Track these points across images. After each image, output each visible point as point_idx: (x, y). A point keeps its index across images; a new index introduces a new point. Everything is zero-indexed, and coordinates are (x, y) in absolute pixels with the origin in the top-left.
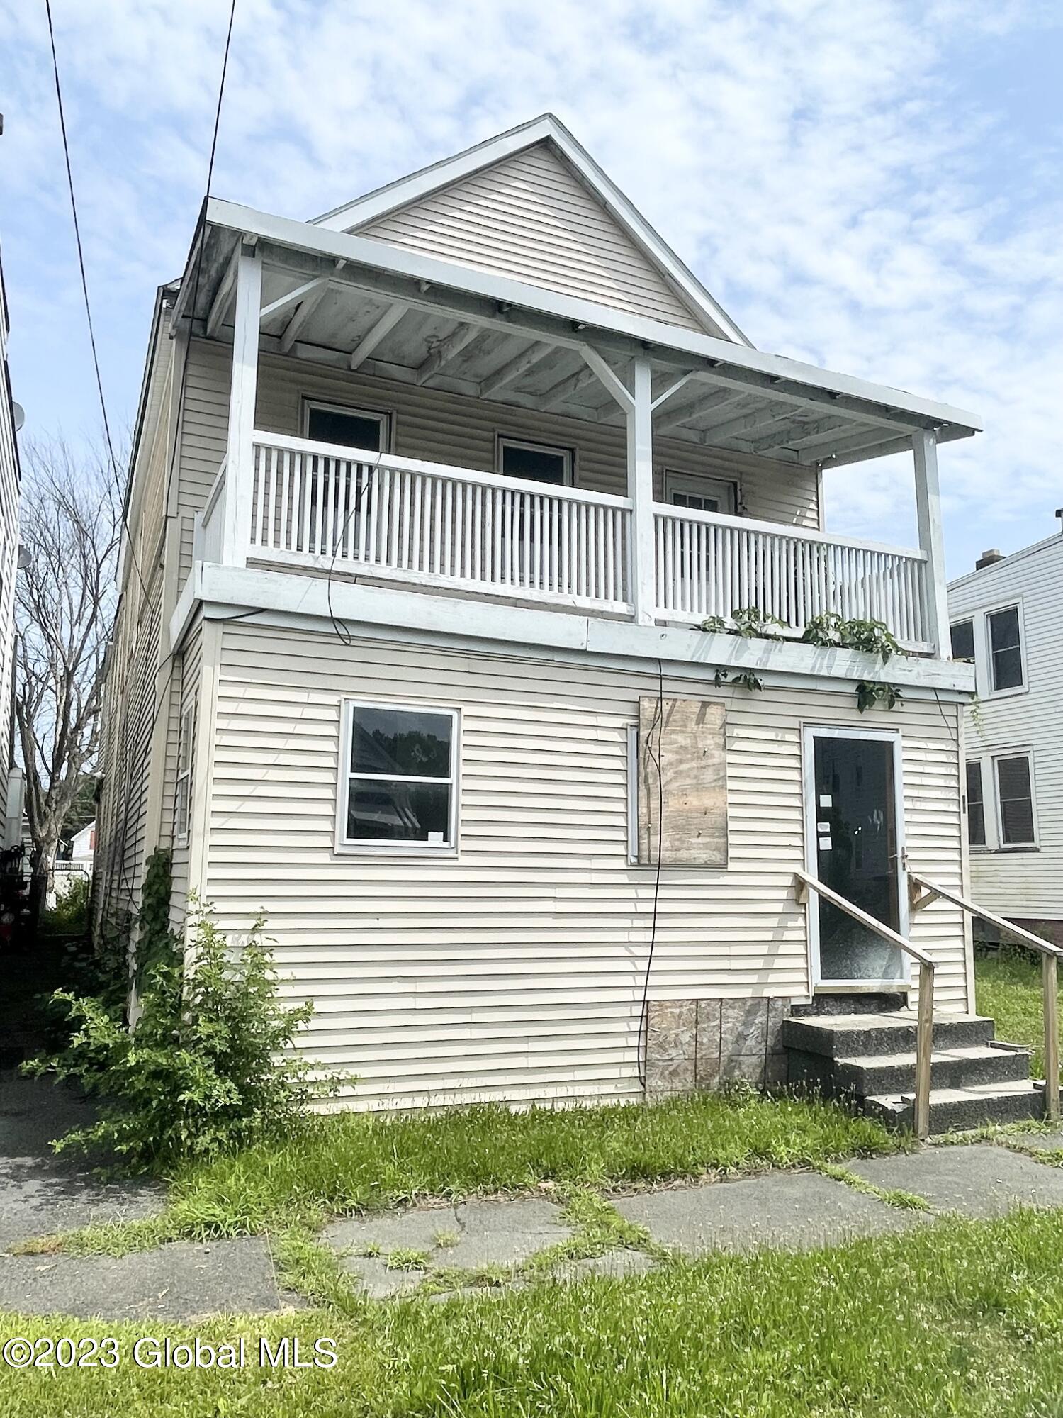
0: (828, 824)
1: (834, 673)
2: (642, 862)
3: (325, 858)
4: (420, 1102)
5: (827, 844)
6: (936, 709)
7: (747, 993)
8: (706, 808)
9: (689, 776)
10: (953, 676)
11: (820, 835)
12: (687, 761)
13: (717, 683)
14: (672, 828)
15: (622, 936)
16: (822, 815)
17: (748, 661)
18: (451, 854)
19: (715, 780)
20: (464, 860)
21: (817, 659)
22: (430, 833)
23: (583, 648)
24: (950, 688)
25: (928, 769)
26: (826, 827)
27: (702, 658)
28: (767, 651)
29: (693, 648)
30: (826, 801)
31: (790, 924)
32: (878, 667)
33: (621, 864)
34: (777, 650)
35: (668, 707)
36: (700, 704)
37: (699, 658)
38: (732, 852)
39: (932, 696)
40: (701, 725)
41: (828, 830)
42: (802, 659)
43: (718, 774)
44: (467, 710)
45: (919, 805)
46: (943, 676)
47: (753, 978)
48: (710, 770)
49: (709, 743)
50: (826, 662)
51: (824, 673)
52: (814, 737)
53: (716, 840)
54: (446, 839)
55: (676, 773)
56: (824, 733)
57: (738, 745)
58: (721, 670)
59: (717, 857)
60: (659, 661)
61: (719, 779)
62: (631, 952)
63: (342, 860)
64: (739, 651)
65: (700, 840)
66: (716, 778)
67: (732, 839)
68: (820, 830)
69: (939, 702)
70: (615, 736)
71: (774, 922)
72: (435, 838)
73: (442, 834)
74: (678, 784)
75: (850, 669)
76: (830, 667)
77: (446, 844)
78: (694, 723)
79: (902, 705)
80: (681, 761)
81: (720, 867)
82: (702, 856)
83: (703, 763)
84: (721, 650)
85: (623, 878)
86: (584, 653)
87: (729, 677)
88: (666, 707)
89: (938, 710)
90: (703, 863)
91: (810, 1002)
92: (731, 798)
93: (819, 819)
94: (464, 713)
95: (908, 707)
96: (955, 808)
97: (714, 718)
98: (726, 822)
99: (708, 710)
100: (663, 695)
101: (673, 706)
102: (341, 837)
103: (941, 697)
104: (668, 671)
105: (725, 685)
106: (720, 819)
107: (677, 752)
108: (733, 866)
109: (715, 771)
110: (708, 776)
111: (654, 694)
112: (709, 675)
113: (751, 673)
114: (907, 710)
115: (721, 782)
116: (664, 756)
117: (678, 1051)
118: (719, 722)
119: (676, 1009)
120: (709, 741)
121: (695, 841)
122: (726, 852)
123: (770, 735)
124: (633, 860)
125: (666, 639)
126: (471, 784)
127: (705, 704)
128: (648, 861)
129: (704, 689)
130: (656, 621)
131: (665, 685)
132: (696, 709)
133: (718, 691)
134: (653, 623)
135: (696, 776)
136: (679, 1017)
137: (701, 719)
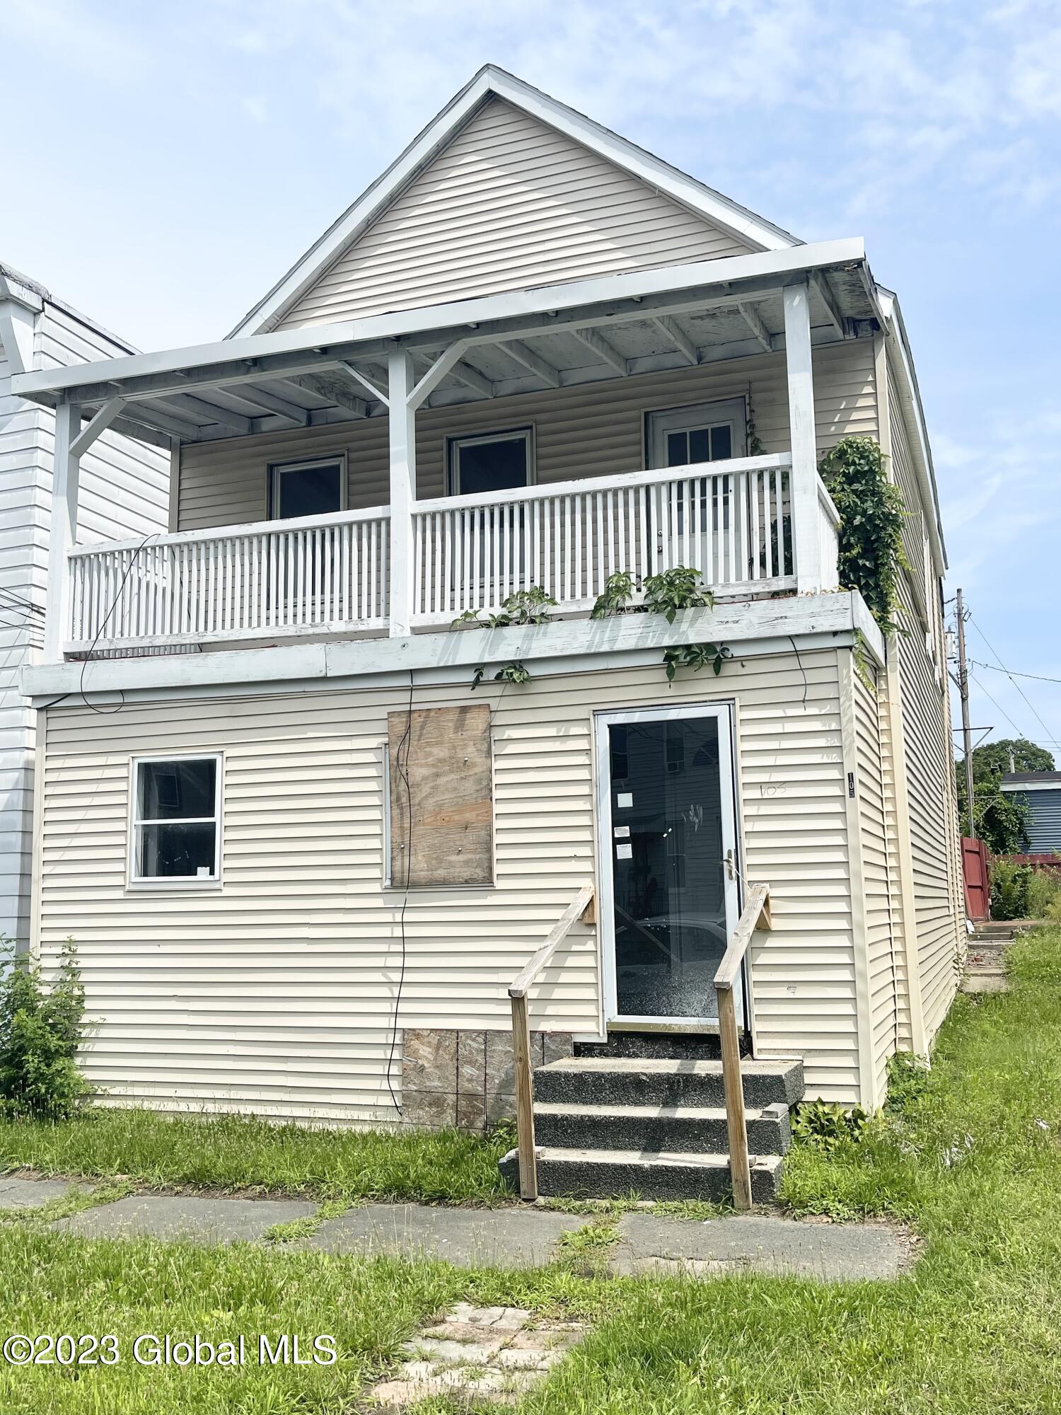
0: (627, 828)
1: (619, 647)
2: (395, 884)
3: (119, 894)
5: (626, 852)
6: (792, 663)
8: (468, 822)
9: (447, 789)
10: (813, 615)
11: (616, 842)
12: (445, 774)
13: (476, 683)
14: (429, 847)
15: (379, 962)
16: (619, 817)
17: (506, 654)
18: (217, 886)
19: (477, 791)
20: (228, 891)
21: (595, 633)
22: (199, 868)
23: (322, 675)
24: (807, 632)
25: (786, 744)
26: (624, 831)
27: (451, 660)
28: (528, 637)
29: (439, 652)
30: (626, 800)
31: (574, 948)
32: (685, 626)
33: (376, 888)
34: (540, 635)
35: (420, 720)
36: (458, 710)
37: (447, 660)
38: (498, 869)
39: (787, 647)
40: (460, 734)
41: (628, 835)
42: (575, 638)
43: (481, 784)
44: (230, 752)
45: (770, 793)
48: (471, 780)
49: (471, 753)
51: (605, 648)
52: (609, 726)
53: (478, 856)
54: (212, 873)
55: (432, 788)
56: (620, 719)
58: (479, 668)
59: (480, 873)
60: (412, 673)
61: (481, 789)
62: (387, 977)
63: (135, 894)
64: (493, 646)
65: (461, 858)
66: (478, 788)
67: (497, 854)
68: (616, 836)
69: (797, 654)
70: (370, 757)
72: (203, 872)
73: (208, 868)
74: (434, 800)
75: (642, 637)
76: (613, 640)
77: (211, 878)
78: (452, 731)
79: (743, 666)
80: (437, 775)
81: (482, 883)
83: (463, 774)
84: (472, 648)
85: (378, 902)
86: (324, 679)
87: (490, 675)
88: (417, 720)
89: (807, 662)
90: (466, 882)
91: (605, 1040)
92: (497, 809)
93: (616, 823)
94: (226, 755)
95: (751, 667)
96: (836, 791)
97: (476, 722)
98: (490, 836)
99: (468, 715)
100: (414, 707)
101: (427, 717)
102: (133, 876)
103: (801, 645)
104: (420, 680)
105: (488, 683)
106: (483, 833)
107: (433, 765)
108: (499, 884)
109: (479, 781)
110: (469, 787)
111: (407, 708)
112: (470, 677)
113: (518, 665)
114: (744, 671)
115: (484, 793)
116: (418, 772)
117: (437, 1083)
118: (482, 726)
119: (434, 1039)
120: (471, 749)
121: (453, 858)
122: (491, 869)
123: (551, 731)
124: (388, 883)
125: (407, 650)
126: (230, 821)
127: (464, 710)
128: (402, 883)
129: (466, 692)
130: (413, 629)
131: (418, 696)
132: (453, 716)
133: (480, 691)
134: (408, 633)
135: (455, 789)
136: (438, 1047)
137: (460, 726)
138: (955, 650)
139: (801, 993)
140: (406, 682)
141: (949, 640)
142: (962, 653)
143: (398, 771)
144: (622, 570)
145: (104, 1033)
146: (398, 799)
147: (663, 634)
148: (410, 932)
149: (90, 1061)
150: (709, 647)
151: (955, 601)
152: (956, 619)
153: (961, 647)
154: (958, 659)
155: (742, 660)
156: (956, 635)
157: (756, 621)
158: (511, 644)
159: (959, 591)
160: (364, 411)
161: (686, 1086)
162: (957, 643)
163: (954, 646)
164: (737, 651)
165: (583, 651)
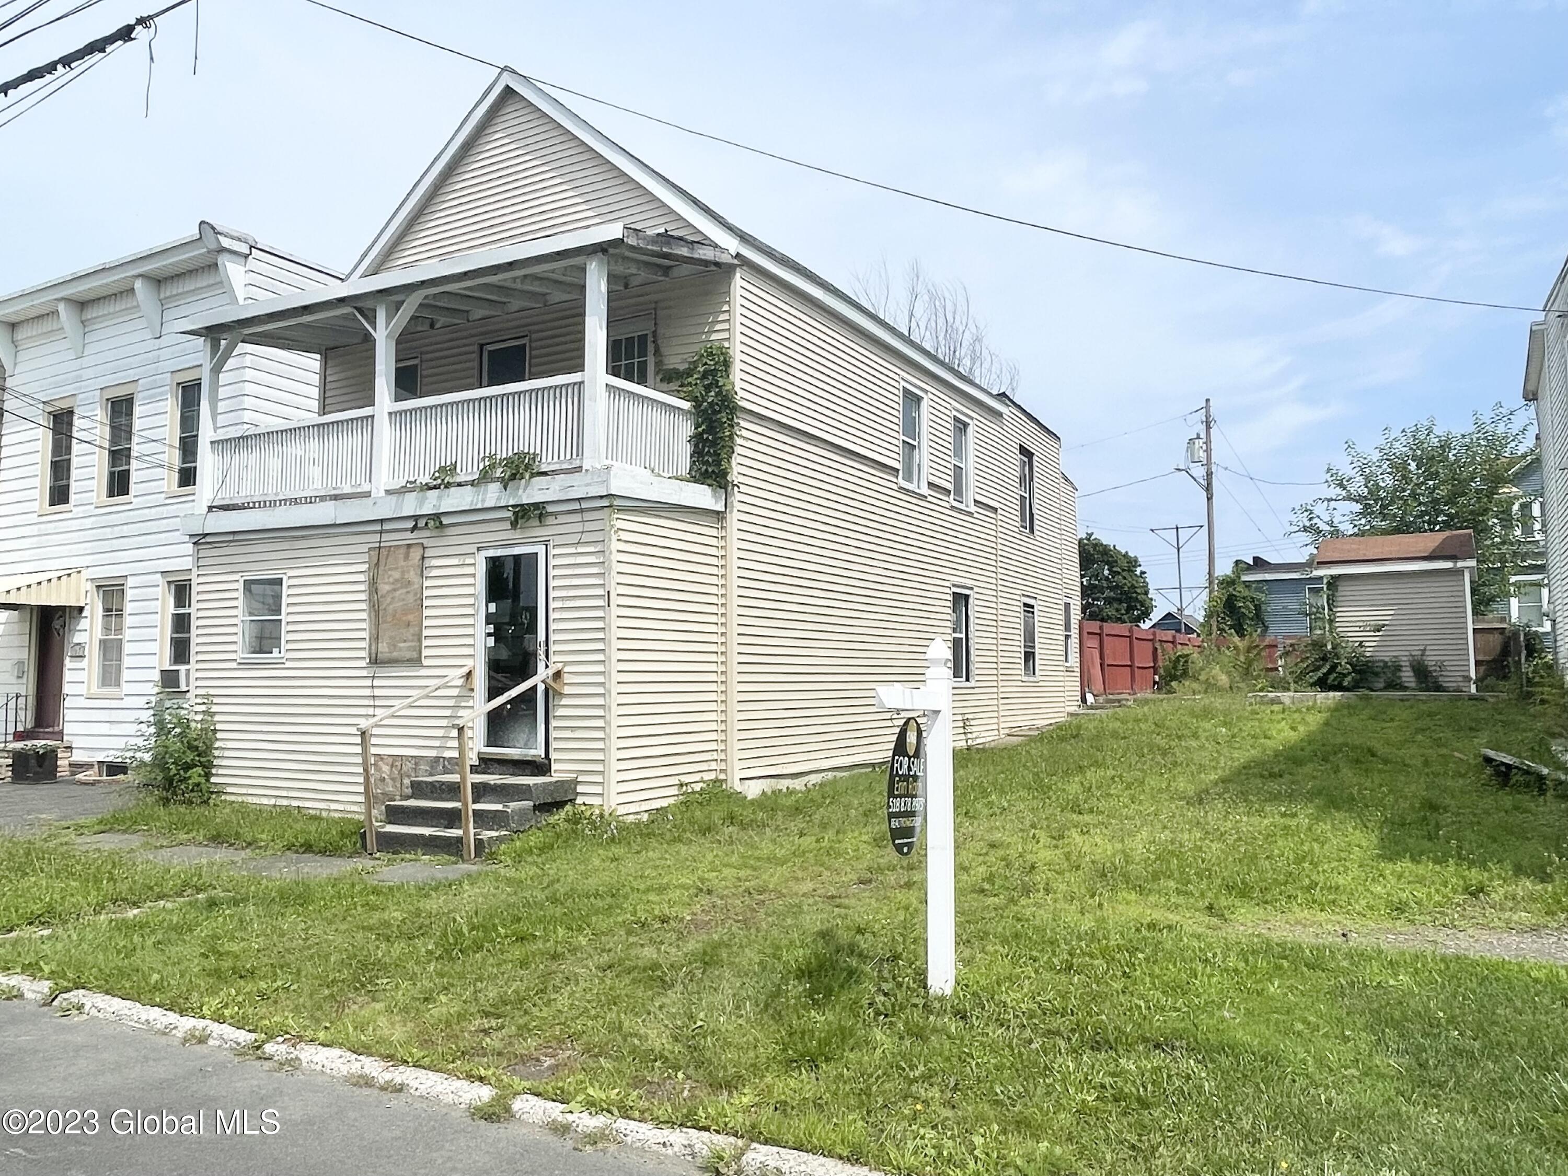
0: (493, 626)
1: (487, 505)
2: (371, 662)
3: (234, 665)
4: (272, 802)
5: (491, 642)
6: (578, 517)
7: (433, 753)
8: (409, 622)
9: (399, 600)
10: (588, 485)
11: (487, 635)
12: (399, 589)
13: (415, 528)
14: (389, 637)
16: (489, 619)
17: (427, 509)
18: (284, 661)
19: (415, 601)
20: (289, 664)
22: (273, 649)
23: (333, 522)
26: (491, 628)
28: (440, 498)
29: (395, 507)
30: (492, 608)
31: (463, 704)
32: (521, 491)
33: (363, 663)
35: (386, 553)
36: (405, 546)
37: (400, 513)
38: (425, 652)
39: (576, 506)
40: (406, 562)
41: (492, 631)
42: (464, 499)
43: (417, 596)
44: (291, 573)
45: (566, 604)
46: (579, 486)
47: (437, 743)
48: (412, 593)
49: (412, 576)
50: (480, 497)
51: (479, 506)
52: (485, 558)
53: (414, 644)
54: (280, 652)
55: (391, 599)
56: (492, 553)
57: (434, 573)
58: (416, 518)
59: (415, 655)
60: (382, 521)
61: (417, 600)
63: (245, 665)
64: (421, 503)
65: (405, 645)
66: (415, 598)
67: (425, 643)
68: (487, 631)
69: (582, 511)
70: (360, 578)
71: (451, 703)
72: (275, 652)
73: (278, 649)
74: (392, 607)
75: (499, 499)
76: (483, 501)
77: (279, 655)
78: (402, 560)
79: (556, 518)
80: (395, 590)
81: (416, 661)
82: (408, 655)
83: (408, 590)
84: (410, 506)
85: (364, 673)
86: (335, 525)
87: (422, 523)
88: (384, 552)
89: (587, 516)
90: (408, 660)
91: (477, 763)
92: (426, 613)
93: (488, 623)
94: (289, 575)
95: (562, 519)
96: (601, 603)
97: (416, 554)
98: (421, 631)
99: (412, 550)
100: (382, 544)
101: (389, 551)
102: (242, 654)
103: (585, 505)
104: (387, 526)
105: (421, 529)
106: (417, 629)
107: (393, 584)
108: (426, 662)
109: (416, 594)
110: (411, 598)
111: (377, 545)
112: (411, 524)
113: (436, 517)
114: (556, 522)
115: (419, 602)
116: (384, 588)
117: (391, 789)
118: (419, 557)
119: (390, 760)
120: (412, 573)
121: (402, 645)
122: (420, 652)
123: (455, 561)
124: (368, 660)
125: (377, 505)
126: (291, 618)
127: (409, 546)
128: (375, 661)
129: (408, 535)
130: (386, 491)
131: (385, 537)
132: (402, 551)
133: (416, 534)
134: (382, 494)
135: (403, 600)
136: (392, 766)
137: (407, 557)
138: (1202, 454)
139: (578, 734)
140: (378, 527)
141: (1197, 446)
142: (1209, 457)
143: (373, 585)
144: (493, 453)
145: (227, 754)
146: (374, 606)
147: (509, 497)
148: (377, 692)
149: (221, 771)
150: (536, 505)
151: (1204, 410)
152: (1204, 426)
153: (1208, 451)
154: (1205, 462)
155: (556, 514)
156: (1204, 440)
157: (558, 488)
158: (431, 503)
159: (1208, 400)
160: (428, 325)
161: (484, 790)
162: (1204, 447)
163: (1201, 451)
164: (550, 509)
165: (467, 508)
